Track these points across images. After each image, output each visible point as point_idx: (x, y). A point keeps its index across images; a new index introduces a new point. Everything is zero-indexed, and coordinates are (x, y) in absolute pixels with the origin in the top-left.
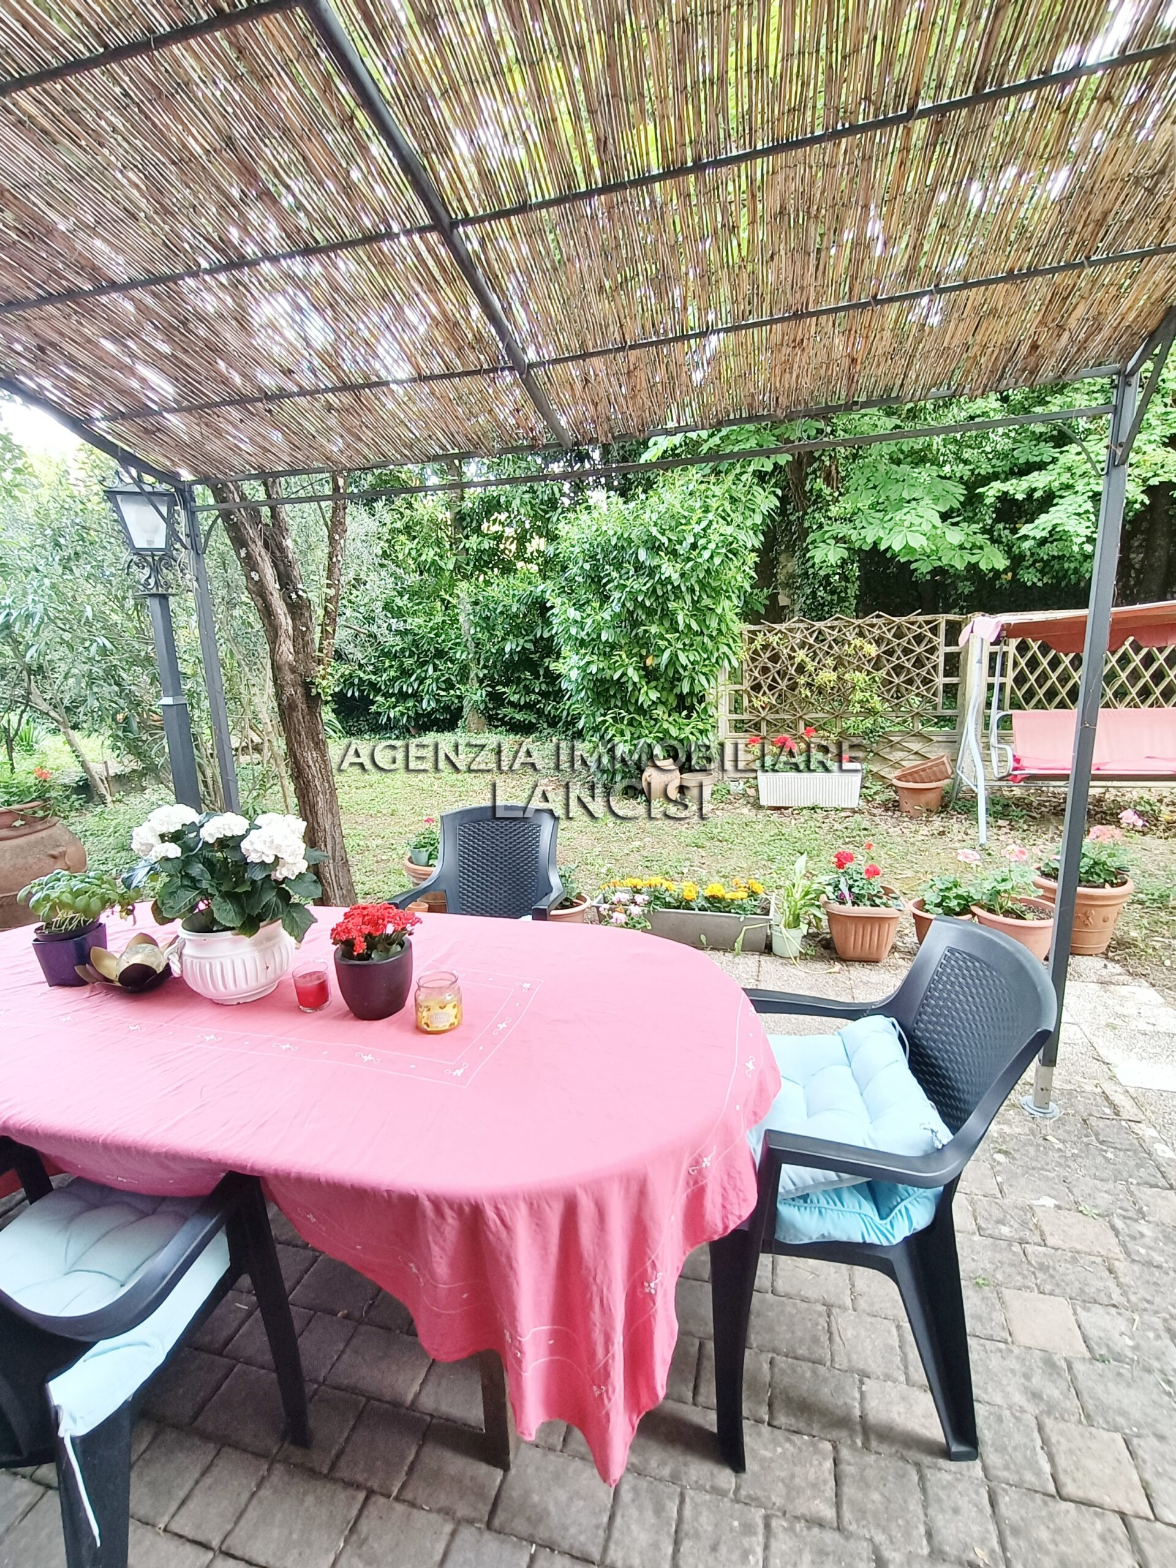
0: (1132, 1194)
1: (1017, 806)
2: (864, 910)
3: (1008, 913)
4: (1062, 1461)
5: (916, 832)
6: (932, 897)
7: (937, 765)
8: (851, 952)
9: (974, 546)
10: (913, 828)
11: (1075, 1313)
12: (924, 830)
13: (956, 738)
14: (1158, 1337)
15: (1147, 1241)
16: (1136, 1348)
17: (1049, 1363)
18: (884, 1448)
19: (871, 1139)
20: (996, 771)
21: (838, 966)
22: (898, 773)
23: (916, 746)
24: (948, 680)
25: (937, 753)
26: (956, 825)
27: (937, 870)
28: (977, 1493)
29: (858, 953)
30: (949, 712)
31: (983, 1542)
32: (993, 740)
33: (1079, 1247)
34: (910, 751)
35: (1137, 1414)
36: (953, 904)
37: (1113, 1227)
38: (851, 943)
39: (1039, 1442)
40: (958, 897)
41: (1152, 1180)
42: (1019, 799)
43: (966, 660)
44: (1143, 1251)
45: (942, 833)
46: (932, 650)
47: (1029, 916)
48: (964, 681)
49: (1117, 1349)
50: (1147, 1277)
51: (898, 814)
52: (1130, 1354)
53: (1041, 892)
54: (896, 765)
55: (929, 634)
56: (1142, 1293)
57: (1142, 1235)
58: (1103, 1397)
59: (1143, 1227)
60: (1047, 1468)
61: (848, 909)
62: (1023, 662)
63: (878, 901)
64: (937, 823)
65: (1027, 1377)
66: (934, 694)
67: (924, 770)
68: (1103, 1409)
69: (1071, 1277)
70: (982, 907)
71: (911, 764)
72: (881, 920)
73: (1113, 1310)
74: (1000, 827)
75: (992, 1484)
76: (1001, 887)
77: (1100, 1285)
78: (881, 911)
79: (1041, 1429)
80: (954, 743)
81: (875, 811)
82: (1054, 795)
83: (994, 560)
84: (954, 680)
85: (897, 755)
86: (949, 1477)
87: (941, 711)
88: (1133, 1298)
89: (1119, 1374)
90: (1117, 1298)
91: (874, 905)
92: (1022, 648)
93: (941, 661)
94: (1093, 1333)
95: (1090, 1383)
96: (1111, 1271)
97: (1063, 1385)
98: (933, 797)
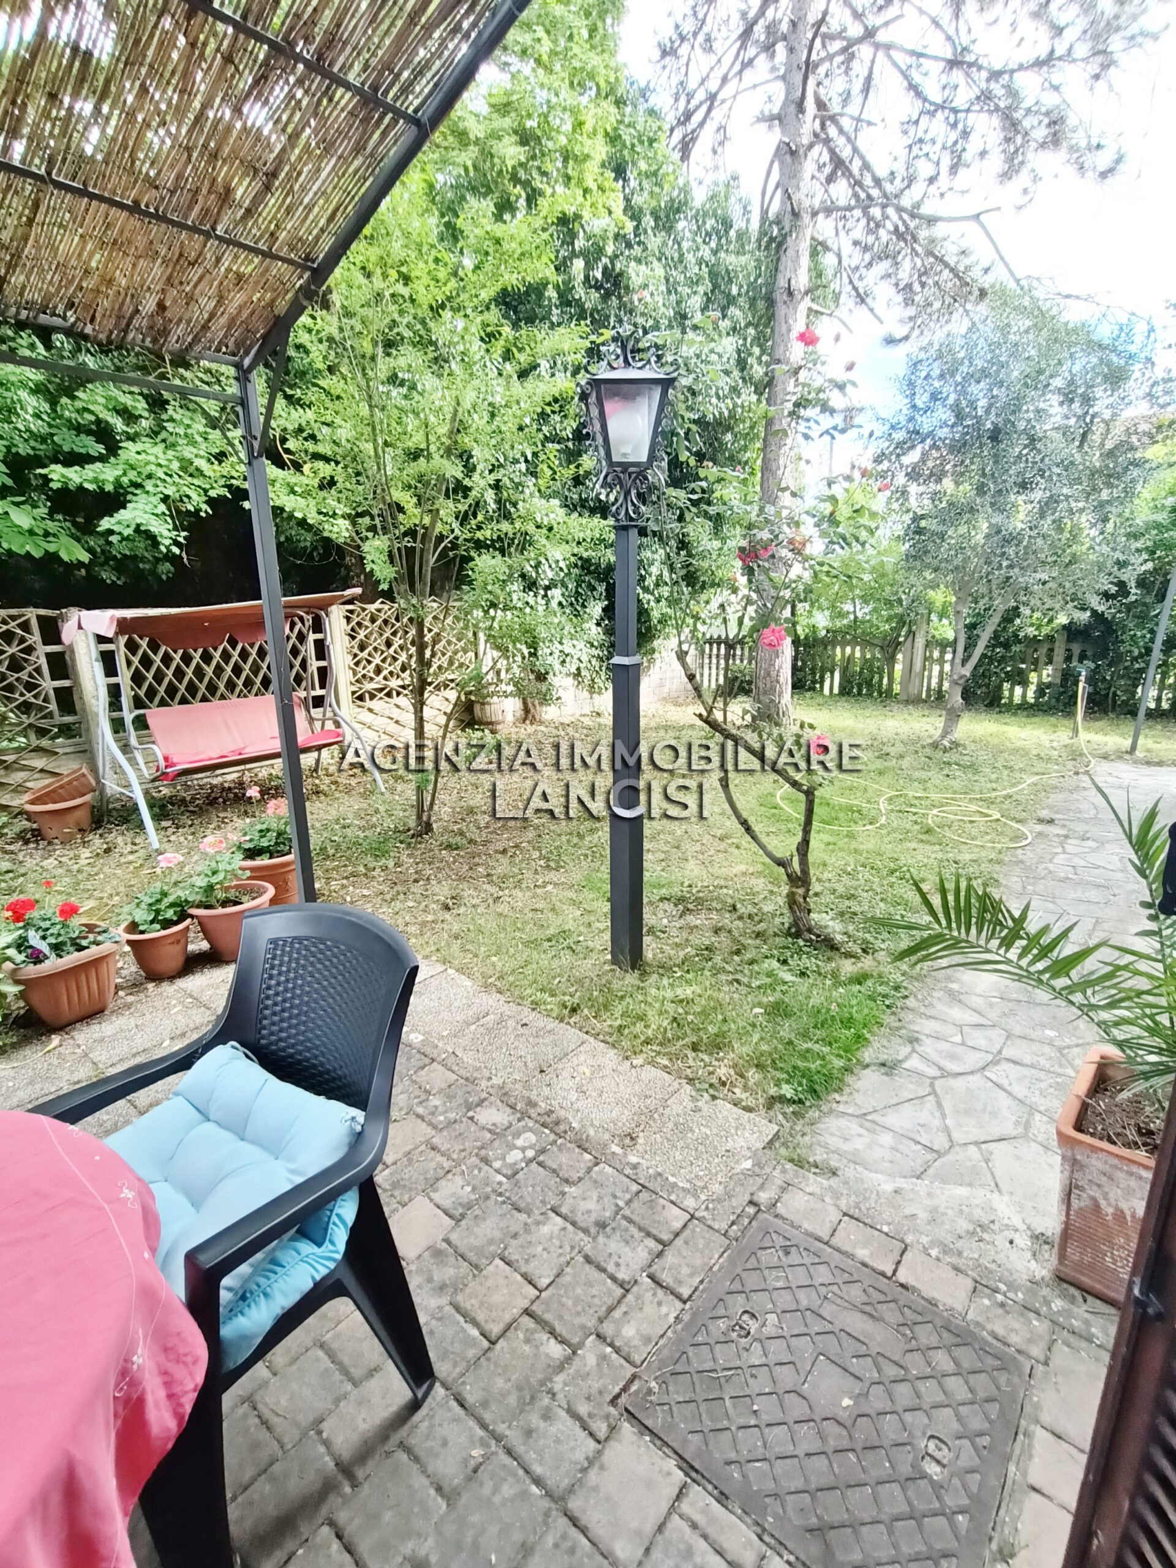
0: (414, 1082)
1: (173, 804)
2: (72, 958)
3: (225, 903)
4: (481, 1317)
5: (77, 857)
6: (142, 915)
7: (76, 779)
8: (66, 1014)
9: (47, 534)
10: (71, 854)
11: (431, 1200)
12: (85, 853)
13: (85, 747)
14: (480, 1170)
15: (440, 1109)
16: (474, 1189)
17: (437, 1253)
18: (371, 1464)
19: (293, 1172)
20: (148, 773)
21: (56, 1040)
22: (27, 797)
23: (39, 762)
24: (58, 684)
25: (68, 767)
26: (120, 839)
27: (122, 889)
28: (449, 1409)
29: (77, 1012)
30: (68, 719)
31: (472, 1443)
32: (133, 741)
33: (407, 1149)
34: (32, 769)
35: (497, 1234)
36: (170, 914)
37: (418, 1116)
38: (66, 1003)
39: (462, 1319)
40: (172, 905)
41: (421, 1064)
42: (171, 797)
43: (73, 660)
44: (442, 1118)
45: (108, 851)
46: (29, 650)
47: (244, 899)
48: (77, 683)
49: (466, 1200)
50: (453, 1134)
51: (42, 844)
52: (473, 1197)
53: (248, 873)
54: (20, 789)
55: (19, 631)
56: (457, 1148)
57: (436, 1107)
58: (476, 1243)
59: (435, 1101)
60: (475, 1332)
61: (53, 964)
62: (136, 660)
63: (84, 943)
64: (97, 842)
65: (430, 1280)
66: (46, 700)
67: (61, 787)
68: (479, 1251)
69: (416, 1175)
70: (198, 907)
71: (39, 784)
72: (96, 963)
73: (450, 1176)
74: (166, 829)
75: (454, 1390)
76: (214, 880)
77: (433, 1165)
78: (93, 952)
79: (457, 1309)
80: (87, 753)
81: (12, 847)
82: (201, 787)
83: (73, 552)
84: (66, 683)
85: (17, 777)
86: (426, 1424)
87: (59, 719)
88: (455, 1156)
89: (476, 1217)
90: (447, 1165)
91: (80, 948)
92: (132, 647)
93: (43, 662)
94: (447, 1204)
95: (466, 1241)
96: (433, 1149)
97: (452, 1260)
98: (83, 815)
